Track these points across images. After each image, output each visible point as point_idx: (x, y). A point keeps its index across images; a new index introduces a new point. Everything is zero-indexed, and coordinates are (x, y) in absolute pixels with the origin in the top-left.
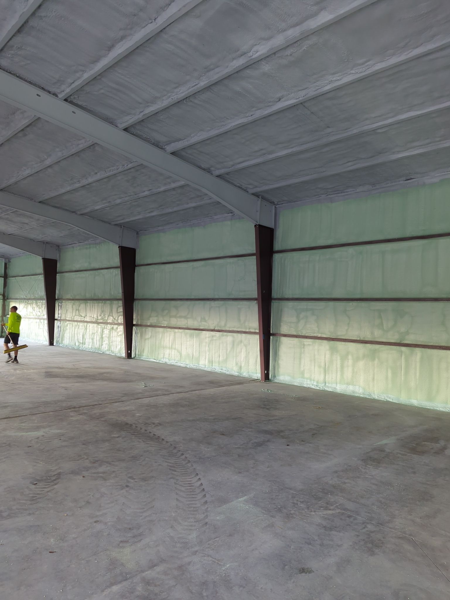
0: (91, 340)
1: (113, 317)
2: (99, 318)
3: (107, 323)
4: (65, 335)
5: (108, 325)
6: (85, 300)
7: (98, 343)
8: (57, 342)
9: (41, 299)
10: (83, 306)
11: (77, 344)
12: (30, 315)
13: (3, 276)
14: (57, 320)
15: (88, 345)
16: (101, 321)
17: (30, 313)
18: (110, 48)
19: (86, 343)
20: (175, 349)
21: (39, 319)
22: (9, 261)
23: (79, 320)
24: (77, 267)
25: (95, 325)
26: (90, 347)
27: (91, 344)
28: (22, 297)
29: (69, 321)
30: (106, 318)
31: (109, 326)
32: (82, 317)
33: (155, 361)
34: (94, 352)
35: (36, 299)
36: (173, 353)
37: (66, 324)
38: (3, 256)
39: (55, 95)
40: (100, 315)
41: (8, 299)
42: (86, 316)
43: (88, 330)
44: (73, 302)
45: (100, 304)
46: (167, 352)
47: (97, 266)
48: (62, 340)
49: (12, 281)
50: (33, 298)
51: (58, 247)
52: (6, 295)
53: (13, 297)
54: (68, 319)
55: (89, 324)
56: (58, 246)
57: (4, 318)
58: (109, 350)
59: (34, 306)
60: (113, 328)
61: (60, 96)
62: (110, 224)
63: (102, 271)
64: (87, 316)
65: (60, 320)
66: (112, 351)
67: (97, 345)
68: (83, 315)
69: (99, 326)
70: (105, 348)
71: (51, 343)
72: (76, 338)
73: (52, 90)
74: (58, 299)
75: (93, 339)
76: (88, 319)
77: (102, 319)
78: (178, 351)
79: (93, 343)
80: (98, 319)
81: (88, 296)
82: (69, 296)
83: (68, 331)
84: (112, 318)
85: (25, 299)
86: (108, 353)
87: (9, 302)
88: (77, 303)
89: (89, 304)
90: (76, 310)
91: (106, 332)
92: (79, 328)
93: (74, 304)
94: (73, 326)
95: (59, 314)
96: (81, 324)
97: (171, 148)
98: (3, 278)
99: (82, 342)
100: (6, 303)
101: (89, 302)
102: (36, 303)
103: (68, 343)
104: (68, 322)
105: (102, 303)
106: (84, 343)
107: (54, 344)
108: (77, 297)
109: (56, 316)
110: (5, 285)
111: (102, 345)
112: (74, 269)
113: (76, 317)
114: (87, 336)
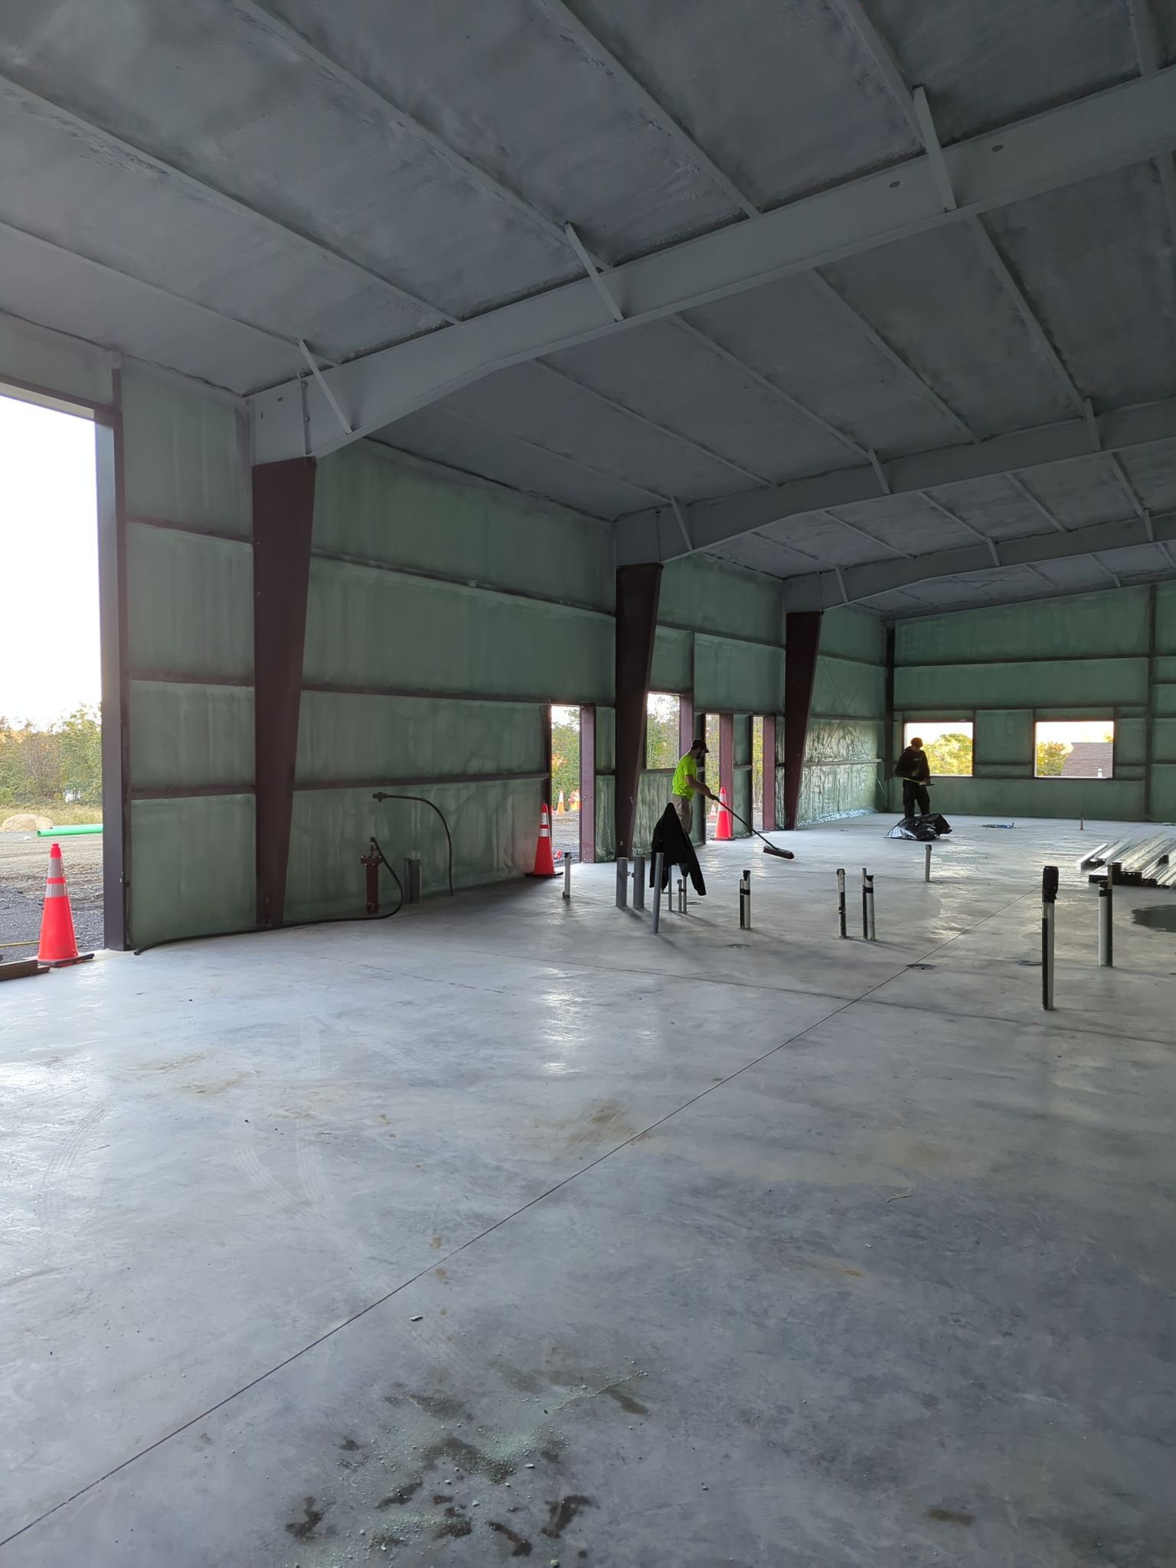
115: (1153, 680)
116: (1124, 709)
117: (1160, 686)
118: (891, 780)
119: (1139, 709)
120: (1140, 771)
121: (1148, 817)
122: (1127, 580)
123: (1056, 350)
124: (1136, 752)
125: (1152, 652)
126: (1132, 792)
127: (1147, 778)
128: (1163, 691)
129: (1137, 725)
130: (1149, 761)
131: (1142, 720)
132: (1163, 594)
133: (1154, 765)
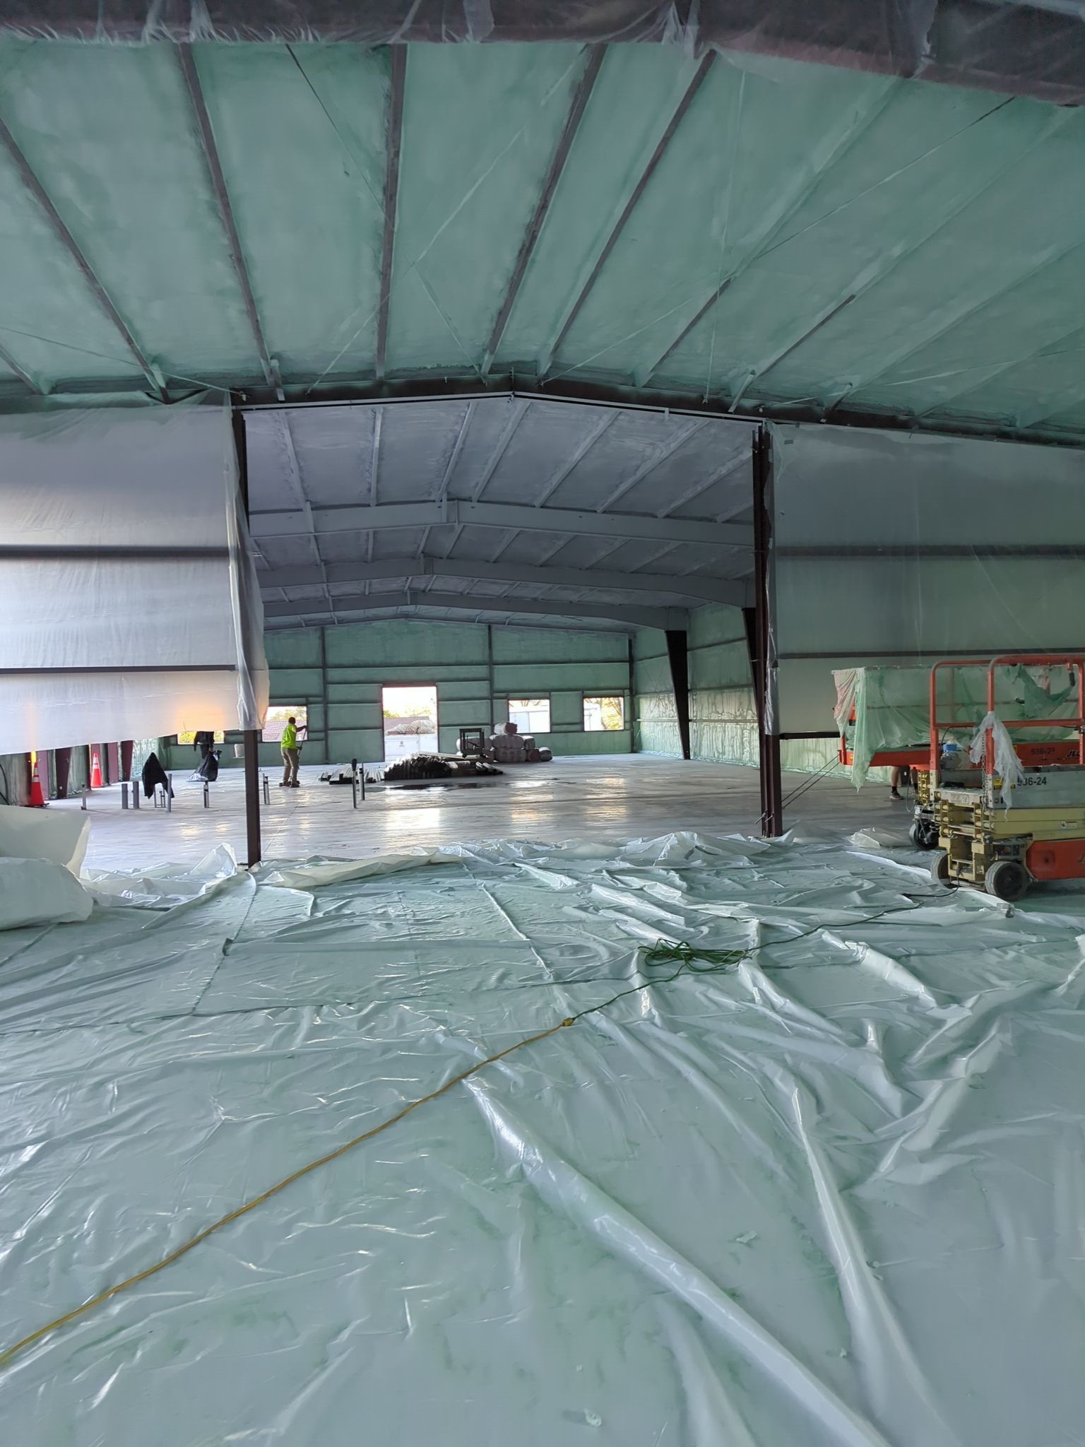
0: (730, 748)
1: (752, 710)
2: (738, 714)
3: (745, 721)
4: (703, 742)
5: (748, 724)
6: (721, 688)
7: (739, 754)
8: (695, 754)
9: (671, 692)
10: (719, 697)
11: (716, 755)
12: (663, 717)
13: (628, 659)
14: (691, 720)
15: (728, 756)
16: (740, 718)
17: (663, 712)
18: (617, 486)
19: (727, 753)
20: (819, 752)
21: (671, 721)
22: (635, 637)
23: (717, 719)
24: (710, 638)
25: (733, 725)
26: (730, 757)
27: (731, 753)
28: (653, 689)
29: (705, 721)
30: (745, 714)
31: (749, 726)
32: (719, 714)
33: (799, 771)
34: (737, 765)
35: (667, 692)
36: (817, 758)
37: (702, 726)
38: (626, 629)
39: (596, 512)
40: (739, 710)
41: (637, 694)
42: (723, 712)
43: (727, 733)
44: (708, 692)
45: (737, 694)
46: (812, 756)
47: (730, 636)
48: (700, 751)
49: (641, 666)
50: (664, 690)
51: (686, 612)
52: (634, 688)
53: (643, 691)
54: (704, 718)
55: (728, 724)
56: (687, 609)
57: (634, 723)
58: (750, 760)
59: (667, 702)
60: (753, 727)
61: (598, 511)
62: (726, 579)
63: (737, 643)
64: (725, 711)
65: (695, 721)
66: (754, 762)
67: (738, 756)
68: (720, 712)
69: (739, 726)
70: (746, 757)
71: (687, 756)
72: (714, 747)
73: (592, 509)
74: (691, 690)
75: (733, 746)
76: (725, 717)
77: (740, 715)
78: (823, 755)
79: (733, 751)
80: (736, 716)
81: (724, 682)
82: (703, 685)
83: (705, 737)
84: (750, 712)
85: (655, 692)
86: (749, 765)
87: (639, 698)
88: (713, 693)
89: (726, 693)
90: (712, 704)
91: (746, 733)
92: (716, 731)
93: (709, 696)
94: (710, 729)
95: (694, 712)
96: (719, 725)
97: (720, 519)
98: (628, 664)
99: (721, 751)
100: (635, 700)
101: (726, 691)
102: (669, 698)
103: (706, 754)
104: (704, 723)
105: (739, 691)
106: (723, 753)
107: (691, 758)
108: (712, 686)
109: (691, 716)
110: (632, 673)
111: (743, 754)
112: (707, 643)
113: (713, 714)
114: (726, 743)
115: (326, 682)
116: (311, 699)
117: (329, 685)
118: (168, 749)
119: (319, 699)
120: (322, 735)
121: (327, 761)
122: (308, 624)
123: (318, 549)
124: (318, 724)
125: (324, 666)
126: (318, 747)
127: (326, 739)
128: (331, 688)
129: (318, 708)
130: (326, 729)
131: (322, 705)
132: (328, 632)
133: (330, 732)
